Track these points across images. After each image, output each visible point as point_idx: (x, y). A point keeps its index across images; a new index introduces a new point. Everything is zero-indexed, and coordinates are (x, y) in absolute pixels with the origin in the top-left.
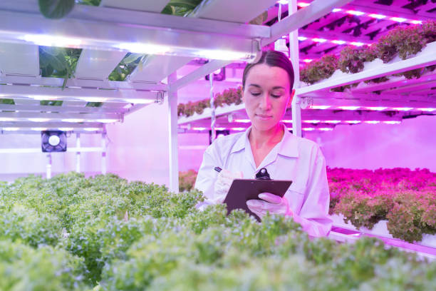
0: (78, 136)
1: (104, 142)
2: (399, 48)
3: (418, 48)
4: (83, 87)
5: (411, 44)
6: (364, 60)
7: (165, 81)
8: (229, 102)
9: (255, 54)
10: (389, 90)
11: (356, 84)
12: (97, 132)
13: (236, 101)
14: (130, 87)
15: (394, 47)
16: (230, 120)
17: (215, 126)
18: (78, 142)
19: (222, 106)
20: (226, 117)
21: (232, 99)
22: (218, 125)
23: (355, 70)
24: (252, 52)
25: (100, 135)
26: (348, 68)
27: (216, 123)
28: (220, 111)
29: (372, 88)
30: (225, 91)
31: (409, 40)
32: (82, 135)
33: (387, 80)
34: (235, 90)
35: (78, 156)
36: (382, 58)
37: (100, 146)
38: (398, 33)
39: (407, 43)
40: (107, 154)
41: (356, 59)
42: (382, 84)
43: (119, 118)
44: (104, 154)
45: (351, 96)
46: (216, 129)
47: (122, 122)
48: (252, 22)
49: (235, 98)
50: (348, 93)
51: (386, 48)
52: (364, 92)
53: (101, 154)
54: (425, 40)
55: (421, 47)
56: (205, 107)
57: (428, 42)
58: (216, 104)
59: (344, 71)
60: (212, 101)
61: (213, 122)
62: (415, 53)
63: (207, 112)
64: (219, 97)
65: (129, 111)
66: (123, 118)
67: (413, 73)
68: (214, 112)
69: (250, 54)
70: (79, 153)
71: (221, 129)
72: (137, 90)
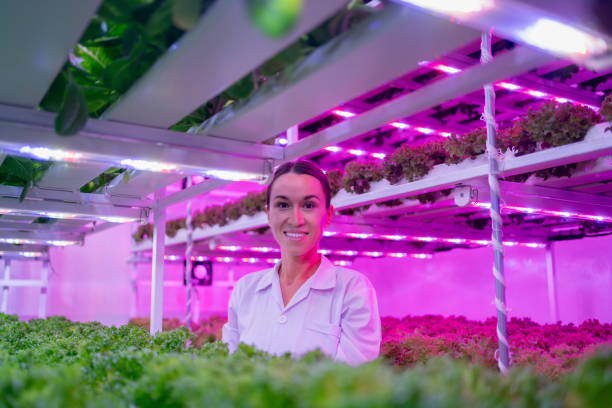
0: (7, 263)
1: (45, 272)
2: (405, 169)
3: (424, 170)
4: (46, 200)
5: (417, 165)
6: (371, 179)
7: (151, 196)
8: (211, 222)
9: (267, 176)
10: (406, 216)
11: (367, 206)
12: (36, 259)
13: (221, 221)
14: (106, 201)
15: (400, 167)
16: (212, 246)
17: (191, 254)
18: (7, 271)
19: (201, 228)
20: (206, 242)
21: (215, 218)
22: (195, 253)
23: (360, 191)
24: (264, 173)
25: (41, 263)
26: (352, 188)
27: (194, 249)
28: (199, 233)
29: (387, 212)
30: (207, 207)
31: (415, 161)
32: (13, 262)
33: (400, 203)
34: (219, 207)
35: (6, 292)
36: (389, 179)
37: (38, 277)
38: (404, 151)
39: (413, 164)
40: (48, 291)
41: (362, 177)
42: (395, 208)
43: (78, 240)
44: (44, 290)
45: (362, 222)
46: (193, 258)
47: (83, 245)
48: (265, 143)
49: (219, 217)
50: (358, 216)
51: (392, 167)
52: (377, 216)
53: (39, 291)
54: (432, 162)
55: (428, 169)
56: (178, 227)
57: (435, 164)
58: (195, 224)
59: (349, 191)
60: (189, 220)
61: (189, 249)
62: (422, 175)
63: (182, 236)
64: (199, 215)
65: (92, 231)
66: (83, 240)
67: (427, 196)
68: (190, 236)
69: (261, 176)
70: (6, 288)
71: (201, 259)
72: (116, 205)
